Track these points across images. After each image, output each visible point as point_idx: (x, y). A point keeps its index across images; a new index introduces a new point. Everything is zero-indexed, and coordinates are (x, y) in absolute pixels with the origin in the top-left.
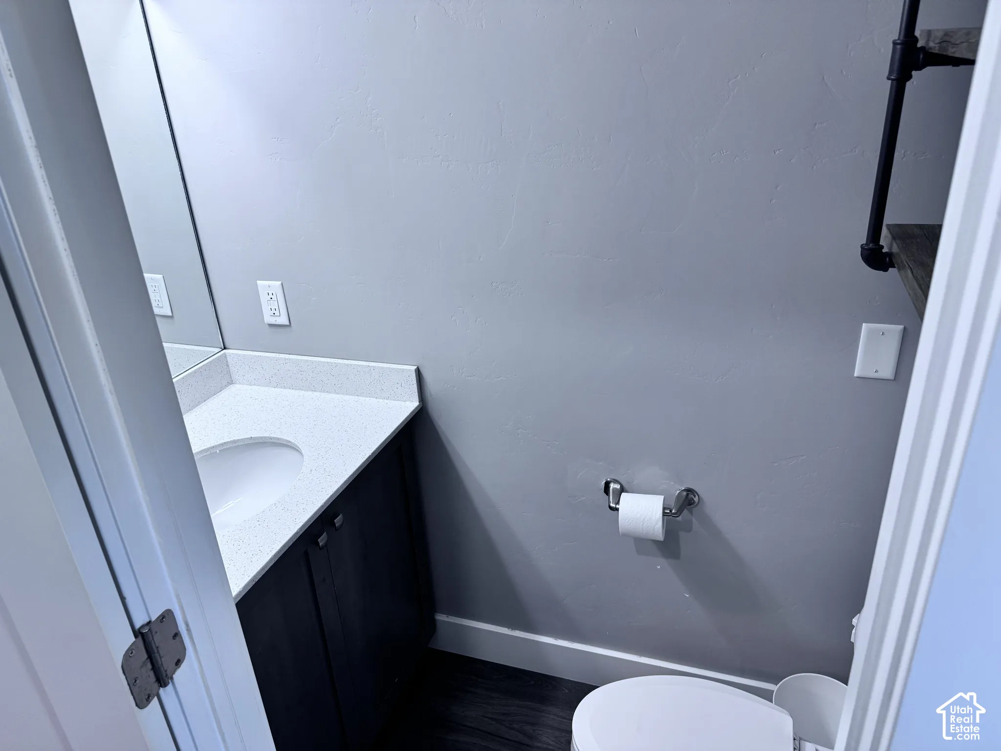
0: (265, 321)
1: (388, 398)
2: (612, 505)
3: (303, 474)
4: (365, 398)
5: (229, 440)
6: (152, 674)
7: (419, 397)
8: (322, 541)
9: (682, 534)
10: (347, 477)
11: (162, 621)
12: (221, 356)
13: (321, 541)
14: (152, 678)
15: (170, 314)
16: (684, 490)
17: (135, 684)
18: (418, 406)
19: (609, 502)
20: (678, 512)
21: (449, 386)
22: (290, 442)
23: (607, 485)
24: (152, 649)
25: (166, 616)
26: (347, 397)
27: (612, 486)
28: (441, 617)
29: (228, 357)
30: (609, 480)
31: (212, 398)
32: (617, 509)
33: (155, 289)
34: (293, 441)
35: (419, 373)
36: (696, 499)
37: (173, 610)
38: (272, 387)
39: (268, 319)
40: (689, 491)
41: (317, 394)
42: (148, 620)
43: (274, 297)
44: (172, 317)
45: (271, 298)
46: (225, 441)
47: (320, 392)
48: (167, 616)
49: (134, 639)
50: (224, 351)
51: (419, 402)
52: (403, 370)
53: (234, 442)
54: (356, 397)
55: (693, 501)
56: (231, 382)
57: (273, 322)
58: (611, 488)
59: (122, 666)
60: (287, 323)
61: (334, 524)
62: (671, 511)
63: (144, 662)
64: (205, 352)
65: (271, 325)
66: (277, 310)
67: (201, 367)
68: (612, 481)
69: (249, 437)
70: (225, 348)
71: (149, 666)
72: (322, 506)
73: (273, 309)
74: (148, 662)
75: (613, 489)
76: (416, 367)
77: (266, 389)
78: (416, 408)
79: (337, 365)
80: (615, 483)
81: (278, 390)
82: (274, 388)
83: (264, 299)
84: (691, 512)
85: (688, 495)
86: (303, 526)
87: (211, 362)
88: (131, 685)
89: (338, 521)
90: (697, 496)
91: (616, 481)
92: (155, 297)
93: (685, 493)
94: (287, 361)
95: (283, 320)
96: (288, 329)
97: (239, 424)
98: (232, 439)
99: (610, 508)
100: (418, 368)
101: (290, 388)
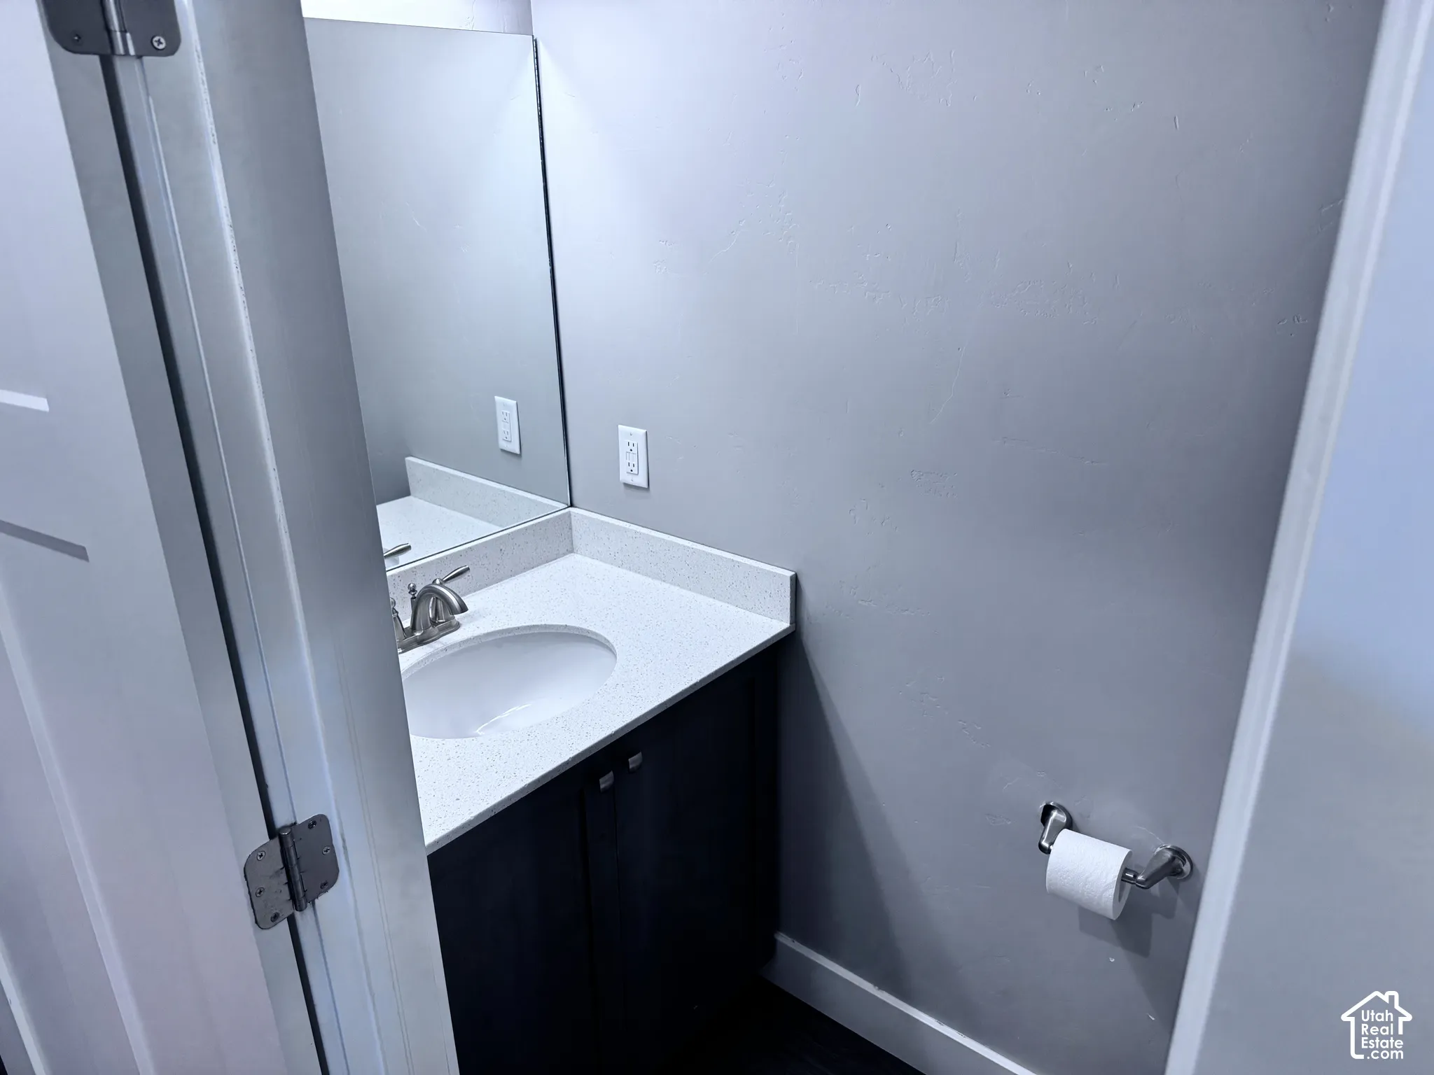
0: (621, 479)
1: (751, 610)
2: (1045, 844)
3: (605, 687)
4: (721, 603)
5: (539, 623)
6: (286, 889)
7: (791, 617)
8: (605, 782)
9: (1157, 919)
10: (656, 704)
11: (310, 826)
12: (564, 514)
13: (603, 783)
14: (286, 894)
15: (518, 451)
16: (1169, 849)
17: (258, 895)
18: (787, 629)
19: (1042, 838)
20: (1147, 880)
21: (833, 610)
22: (608, 641)
23: (1048, 810)
24: (290, 857)
25: (318, 821)
26: (700, 598)
27: (1055, 814)
28: (783, 939)
29: (572, 517)
30: (1051, 804)
31: (542, 566)
32: (1048, 851)
33: (506, 417)
34: (611, 641)
35: (796, 583)
36: (1186, 868)
37: (329, 818)
38: (616, 566)
39: (625, 477)
40: (1179, 853)
41: (666, 585)
42: (294, 822)
43: (635, 451)
44: (519, 456)
45: (631, 450)
46: (535, 624)
47: (671, 584)
48: (319, 824)
49: (267, 839)
50: (570, 509)
51: (791, 624)
52: (775, 575)
53: (546, 626)
54: (711, 600)
55: (1179, 870)
56: (571, 550)
57: (630, 482)
58: (1051, 819)
59: (244, 869)
60: (646, 486)
61: (628, 764)
62: (1135, 876)
63: (277, 872)
64: (548, 505)
65: (627, 485)
66: (636, 465)
67: (535, 525)
68: (1057, 808)
69: (564, 624)
70: (572, 505)
71: (284, 878)
72: (611, 736)
73: (631, 465)
74: (282, 873)
75: (1055, 820)
76: (793, 573)
77: (608, 566)
78: (784, 631)
79: (695, 551)
80: (1059, 812)
81: (622, 571)
82: (617, 568)
83: (623, 449)
84: (1176, 885)
85: (1173, 859)
86: (578, 756)
87: (548, 521)
88: (253, 895)
89: (634, 761)
90: (1188, 863)
91: (1062, 809)
92: (505, 427)
93: (1169, 855)
94: (638, 535)
95: (641, 481)
96: (644, 494)
97: (559, 605)
98: (543, 623)
99: (1041, 847)
100: (796, 575)
101: (636, 571)
